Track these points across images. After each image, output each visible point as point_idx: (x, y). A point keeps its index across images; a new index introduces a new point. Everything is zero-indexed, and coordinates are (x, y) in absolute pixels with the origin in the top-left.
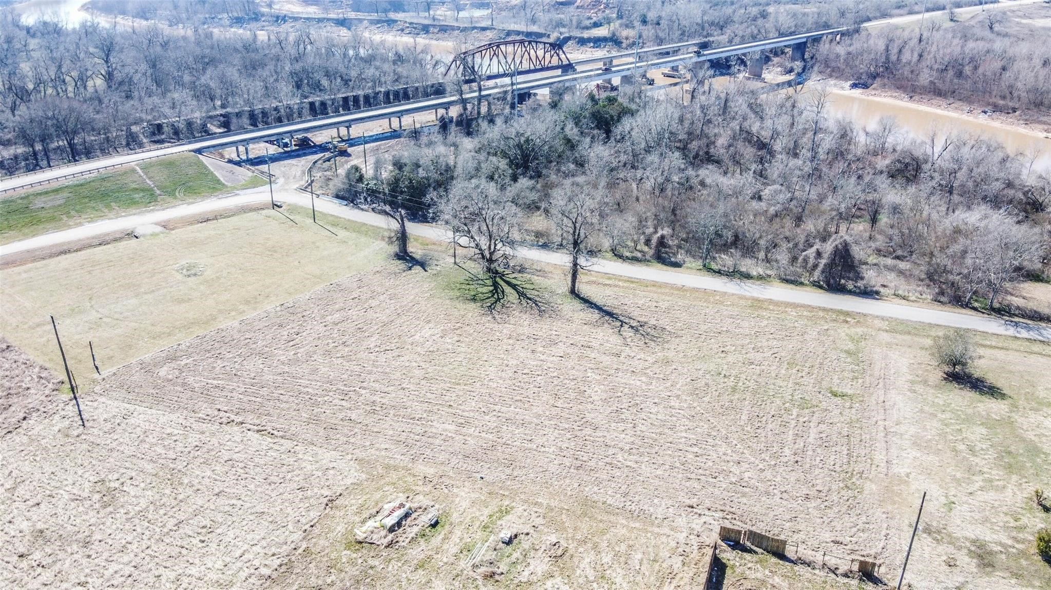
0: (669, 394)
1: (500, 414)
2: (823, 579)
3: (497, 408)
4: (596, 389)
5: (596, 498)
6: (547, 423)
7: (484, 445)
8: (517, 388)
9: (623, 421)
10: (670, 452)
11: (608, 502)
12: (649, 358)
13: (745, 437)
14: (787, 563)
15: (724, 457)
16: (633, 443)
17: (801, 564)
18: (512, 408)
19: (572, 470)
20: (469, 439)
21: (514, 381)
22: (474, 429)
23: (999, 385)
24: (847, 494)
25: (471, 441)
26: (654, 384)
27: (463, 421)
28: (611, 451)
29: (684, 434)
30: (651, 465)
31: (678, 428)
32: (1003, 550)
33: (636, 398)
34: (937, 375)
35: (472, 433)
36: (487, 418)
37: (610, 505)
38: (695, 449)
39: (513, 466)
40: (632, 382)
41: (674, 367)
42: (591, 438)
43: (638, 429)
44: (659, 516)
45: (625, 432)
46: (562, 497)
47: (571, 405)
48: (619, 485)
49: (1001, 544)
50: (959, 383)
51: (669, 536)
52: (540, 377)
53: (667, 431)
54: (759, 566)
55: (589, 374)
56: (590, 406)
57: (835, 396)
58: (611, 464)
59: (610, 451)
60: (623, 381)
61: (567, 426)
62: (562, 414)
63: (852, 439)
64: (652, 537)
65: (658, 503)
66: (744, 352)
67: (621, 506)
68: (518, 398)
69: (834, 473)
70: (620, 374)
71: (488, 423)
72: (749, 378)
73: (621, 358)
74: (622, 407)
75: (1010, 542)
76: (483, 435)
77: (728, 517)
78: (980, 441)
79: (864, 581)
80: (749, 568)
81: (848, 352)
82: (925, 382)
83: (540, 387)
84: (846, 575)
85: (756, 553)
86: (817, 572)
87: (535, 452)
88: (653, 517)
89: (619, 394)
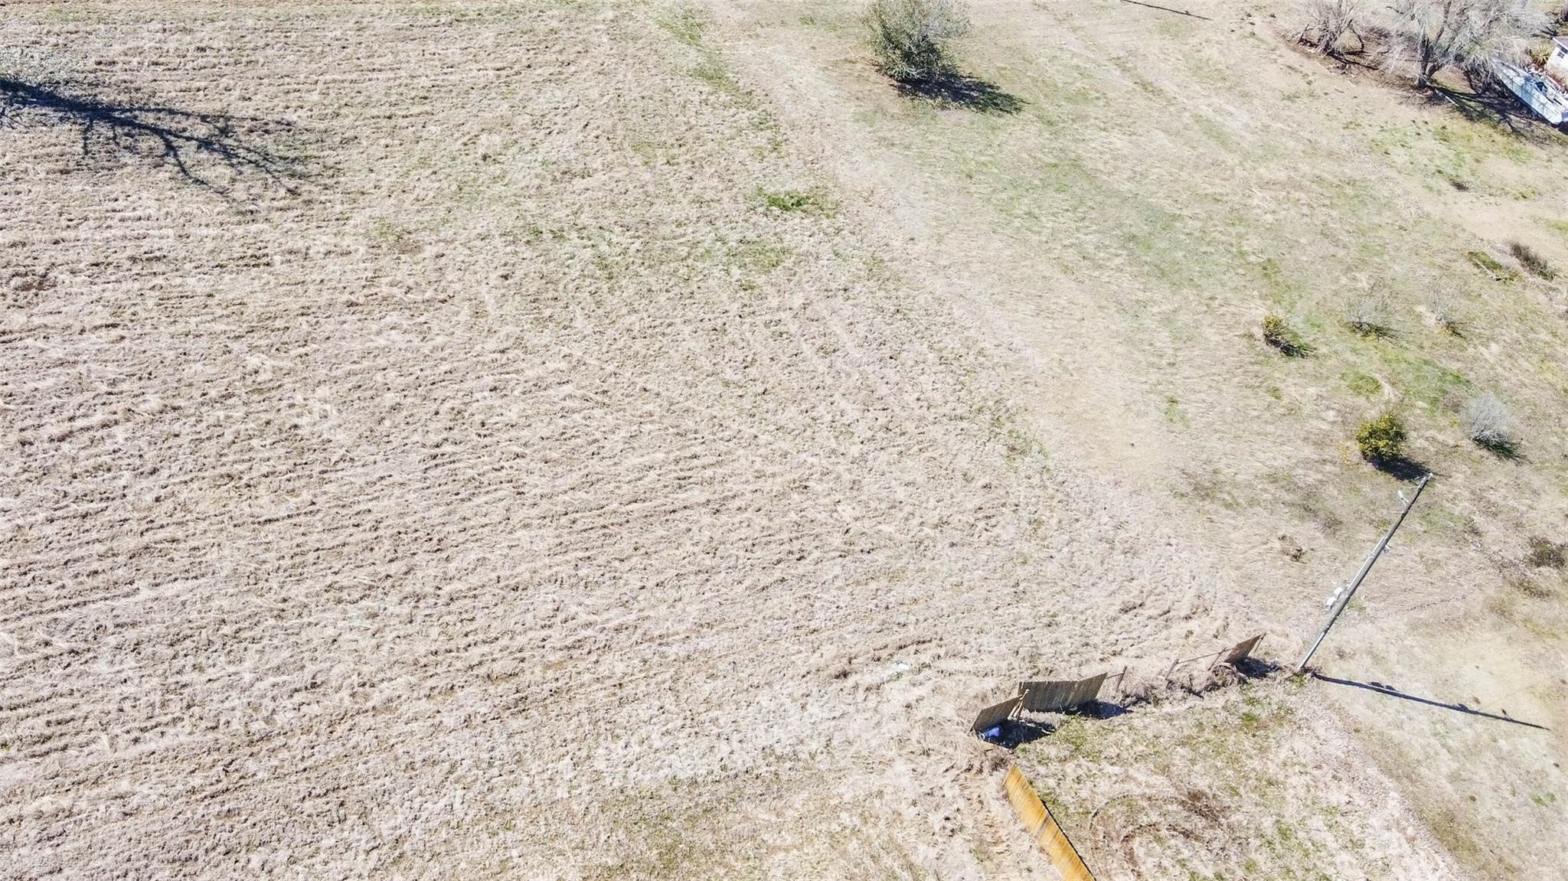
0: (492, 344)
1: (131, 635)
2: (1191, 721)
3: (95, 612)
4: (317, 407)
5: (647, 780)
6: (297, 592)
7: (197, 781)
8: (85, 507)
9: (477, 485)
10: (660, 532)
11: (681, 776)
12: (347, 242)
13: (747, 403)
14: (1117, 720)
15: (767, 485)
16: (562, 548)
17: (1134, 704)
18: (146, 593)
19: (515, 724)
20: (124, 785)
21: (53, 481)
22: (105, 739)
23: (985, 78)
24: (1024, 464)
25: (146, 792)
26: (434, 324)
27: (39, 726)
28: (543, 601)
29: (633, 460)
30: (658, 592)
31: (607, 444)
32: (1319, 476)
33: (439, 393)
34: (884, 88)
35: (111, 757)
36: (101, 667)
37: (694, 783)
38: (696, 495)
39: (353, 807)
40: (381, 341)
41: (429, 251)
42: (457, 585)
43: (531, 493)
44: (814, 746)
45: (515, 520)
46: (572, 835)
47: (306, 495)
48: (658, 704)
49: (1306, 463)
50: (927, 92)
51: (880, 794)
52: (120, 433)
53: (595, 466)
54: (1083, 761)
55: (253, 361)
56: (355, 476)
57: (787, 209)
58: (578, 644)
59: (538, 600)
60: (357, 346)
61: (363, 577)
62: (312, 540)
63: (912, 315)
64: (857, 821)
65: (773, 706)
66: (526, 143)
67: (716, 768)
68: (132, 543)
69: (964, 424)
70: (328, 327)
71: (129, 689)
72: (604, 223)
73: (278, 267)
74: (434, 438)
75: (1308, 452)
76: (153, 743)
77: (925, 658)
78: (1077, 230)
79: (1245, 682)
80: (1079, 780)
81: (701, 73)
82: (880, 110)
83: (154, 471)
84: (1213, 687)
85: (1049, 727)
86: (1167, 708)
87: (364, 721)
88: (803, 756)
89: (390, 398)
